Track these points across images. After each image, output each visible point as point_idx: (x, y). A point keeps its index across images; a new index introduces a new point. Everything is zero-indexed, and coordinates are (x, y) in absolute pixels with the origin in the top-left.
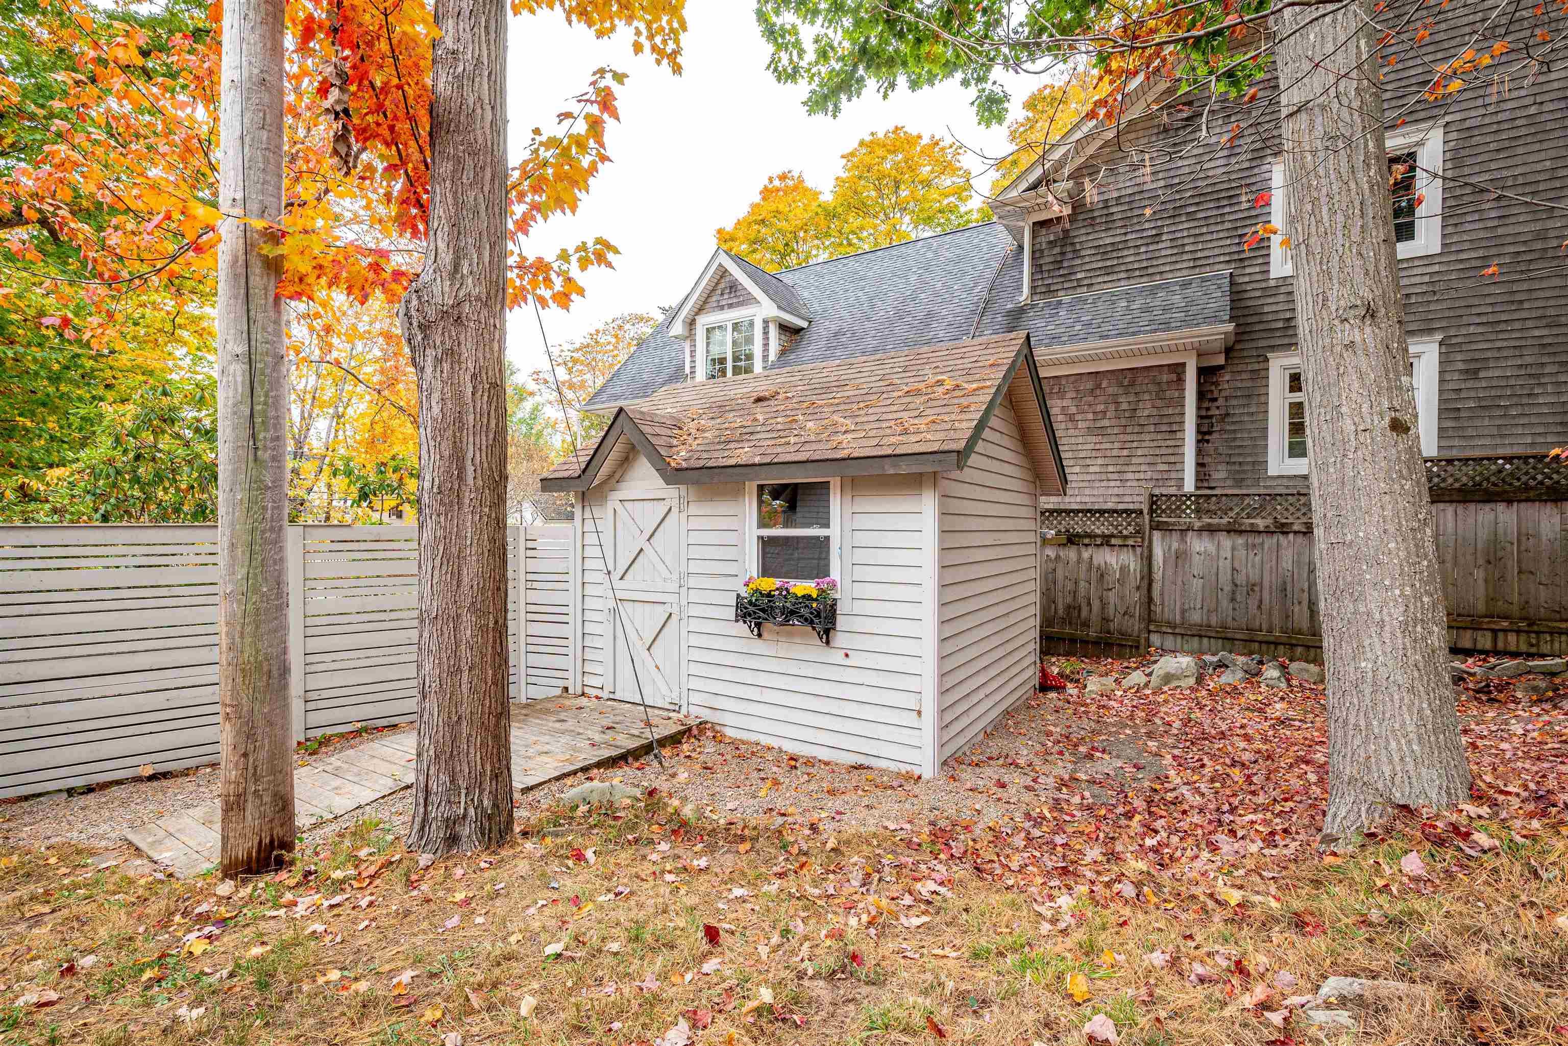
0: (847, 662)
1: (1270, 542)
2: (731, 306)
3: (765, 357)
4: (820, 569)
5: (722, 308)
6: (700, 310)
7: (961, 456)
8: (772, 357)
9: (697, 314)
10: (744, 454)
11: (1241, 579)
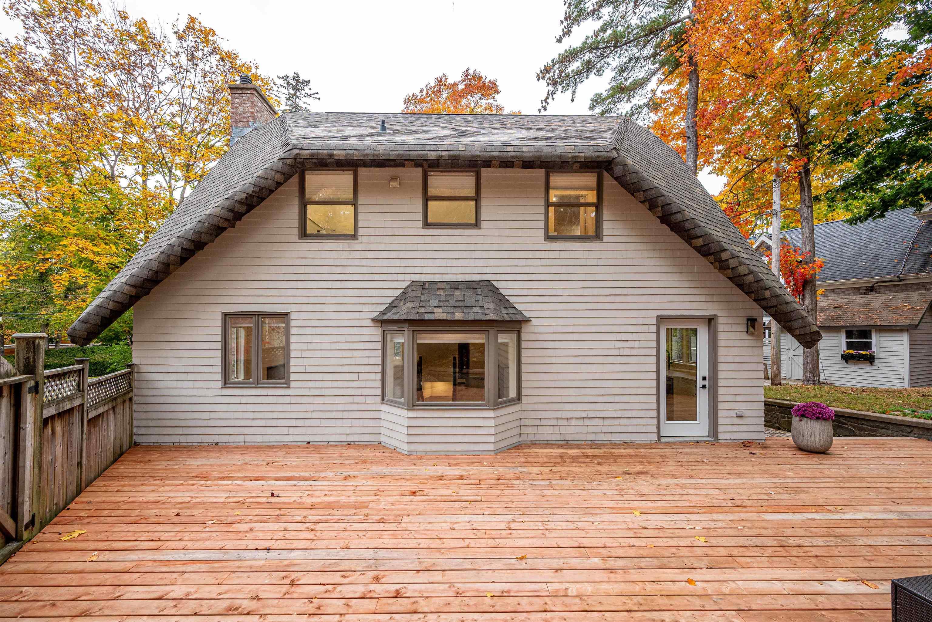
0: (879, 369)
4: (870, 348)
7: (916, 326)
10: (842, 323)
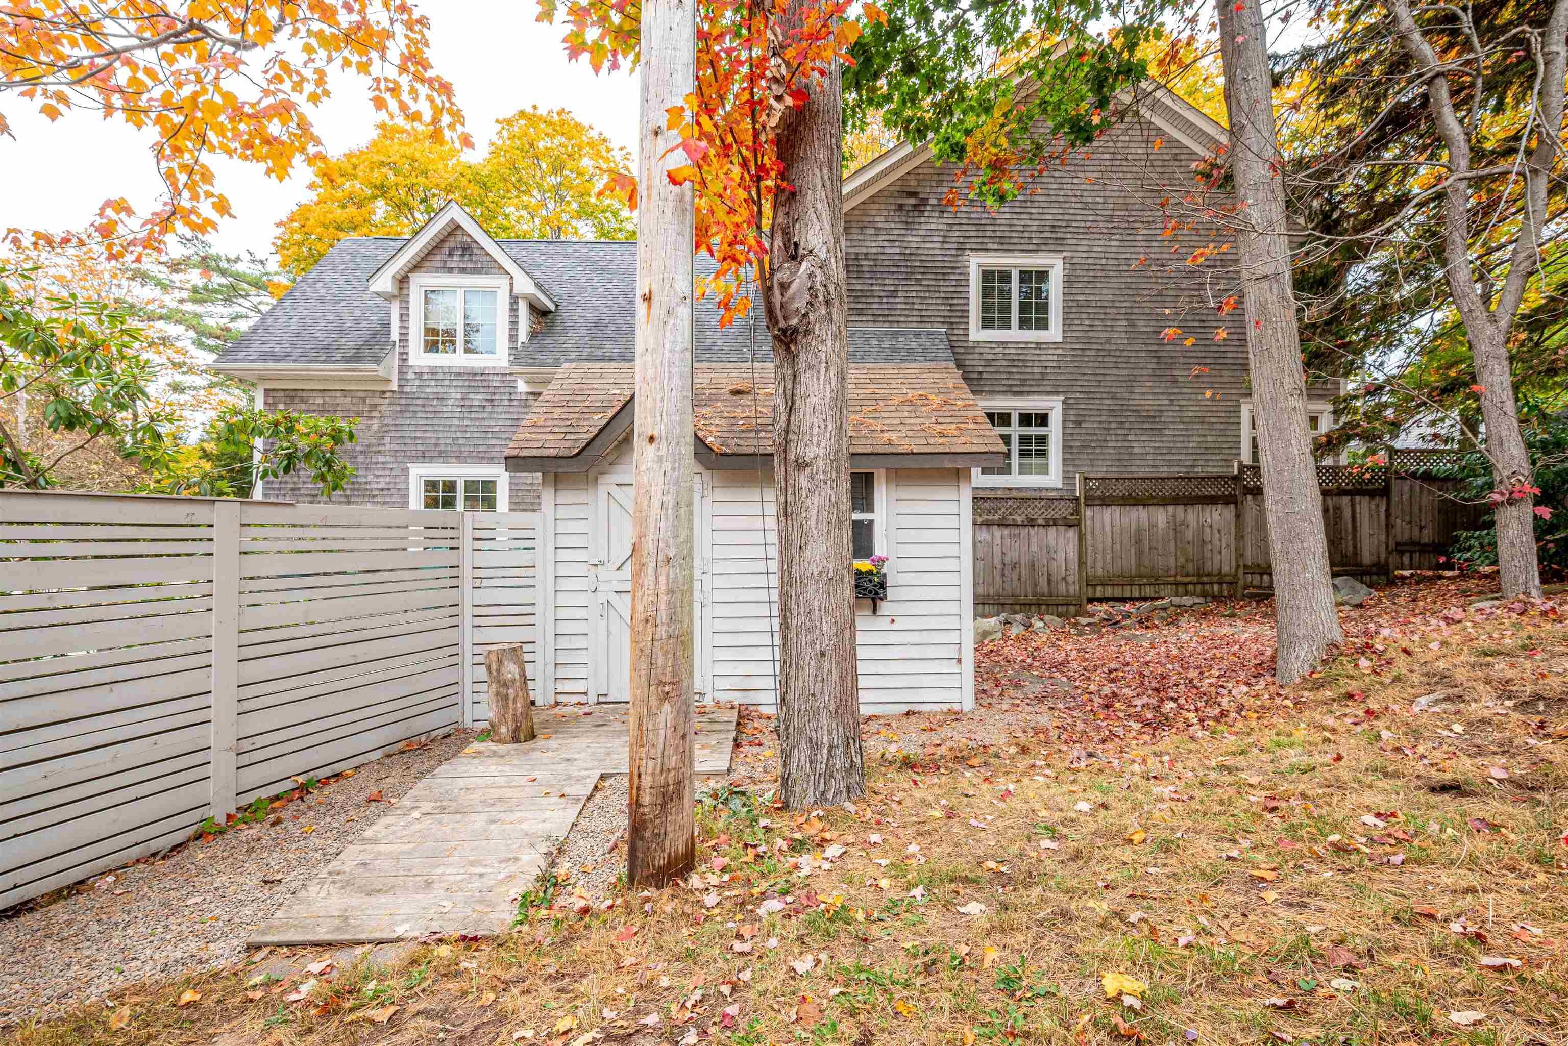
0: (894, 627)
1: (1024, 531)
2: (463, 270)
3: (513, 337)
4: (866, 549)
5: (450, 270)
6: (417, 266)
8: (523, 336)
9: (411, 270)
11: (1007, 560)
